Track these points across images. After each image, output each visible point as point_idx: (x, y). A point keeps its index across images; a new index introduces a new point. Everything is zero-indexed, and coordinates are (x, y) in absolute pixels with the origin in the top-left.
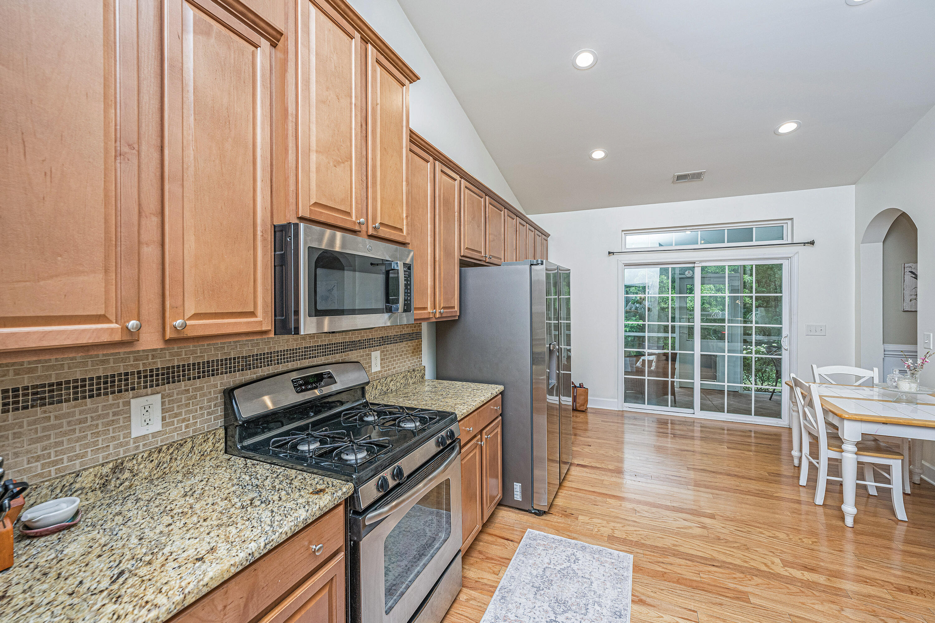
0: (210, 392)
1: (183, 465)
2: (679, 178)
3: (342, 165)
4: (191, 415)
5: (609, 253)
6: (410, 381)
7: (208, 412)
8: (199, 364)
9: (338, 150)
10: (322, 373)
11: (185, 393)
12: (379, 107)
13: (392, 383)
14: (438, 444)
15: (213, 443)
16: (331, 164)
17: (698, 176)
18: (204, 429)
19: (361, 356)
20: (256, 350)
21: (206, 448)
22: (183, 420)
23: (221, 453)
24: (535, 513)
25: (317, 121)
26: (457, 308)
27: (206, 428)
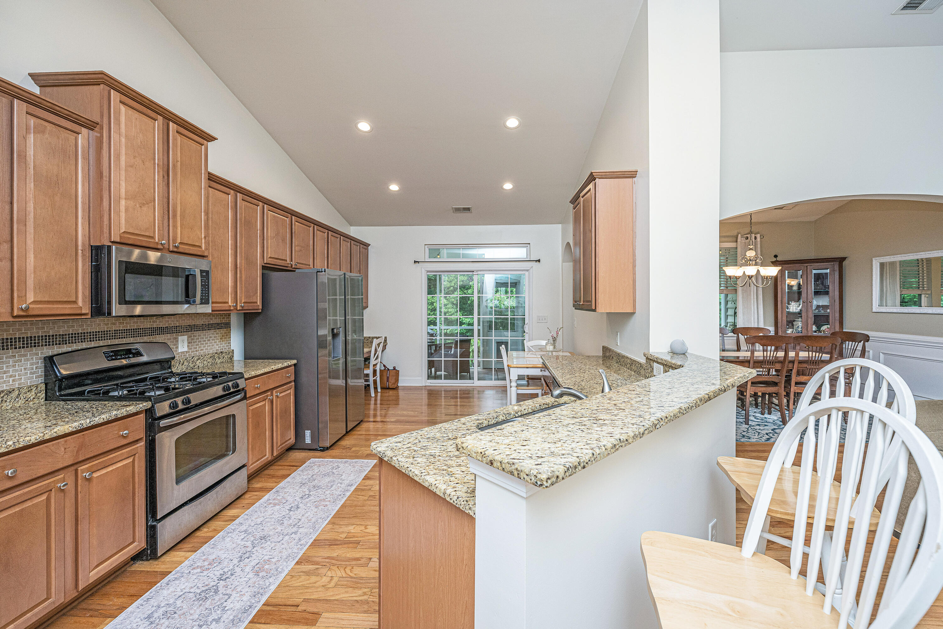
0: (32, 358)
1: (11, 405)
2: (457, 210)
3: (147, 205)
4: (17, 373)
5: (415, 262)
6: (218, 361)
7: (31, 372)
8: (23, 338)
9: (143, 196)
10: (131, 349)
11: (12, 357)
12: (179, 163)
13: (199, 361)
14: (224, 389)
15: (35, 393)
16: (138, 206)
17: (468, 209)
18: (27, 384)
19: (168, 339)
20: (71, 331)
21: (29, 396)
22: (11, 376)
23: (42, 401)
24: (321, 450)
25: (126, 179)
26: (259, 303)
27: (29, 383)
